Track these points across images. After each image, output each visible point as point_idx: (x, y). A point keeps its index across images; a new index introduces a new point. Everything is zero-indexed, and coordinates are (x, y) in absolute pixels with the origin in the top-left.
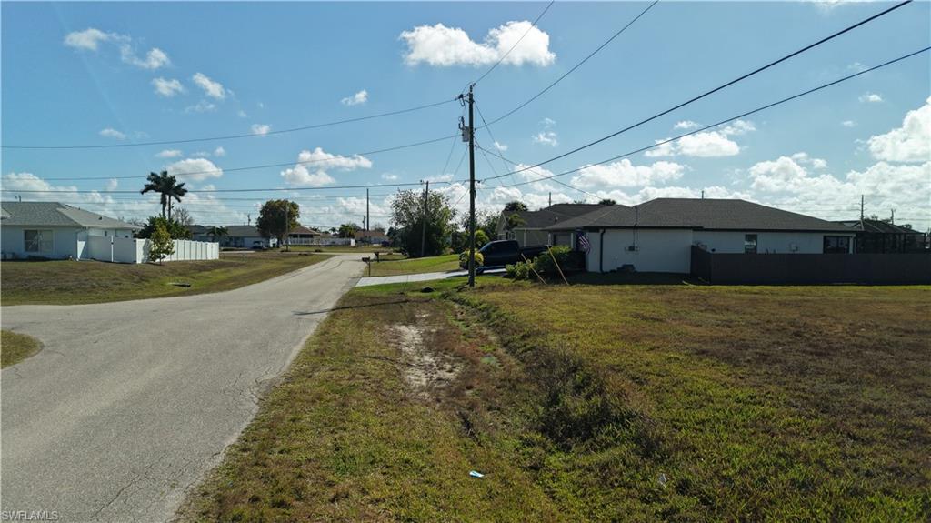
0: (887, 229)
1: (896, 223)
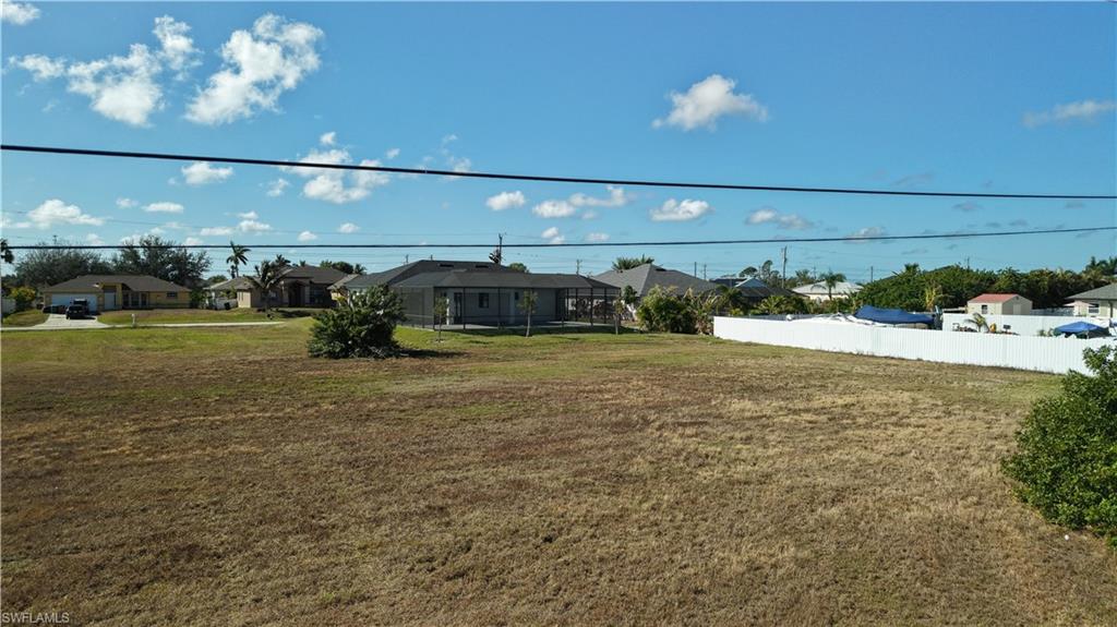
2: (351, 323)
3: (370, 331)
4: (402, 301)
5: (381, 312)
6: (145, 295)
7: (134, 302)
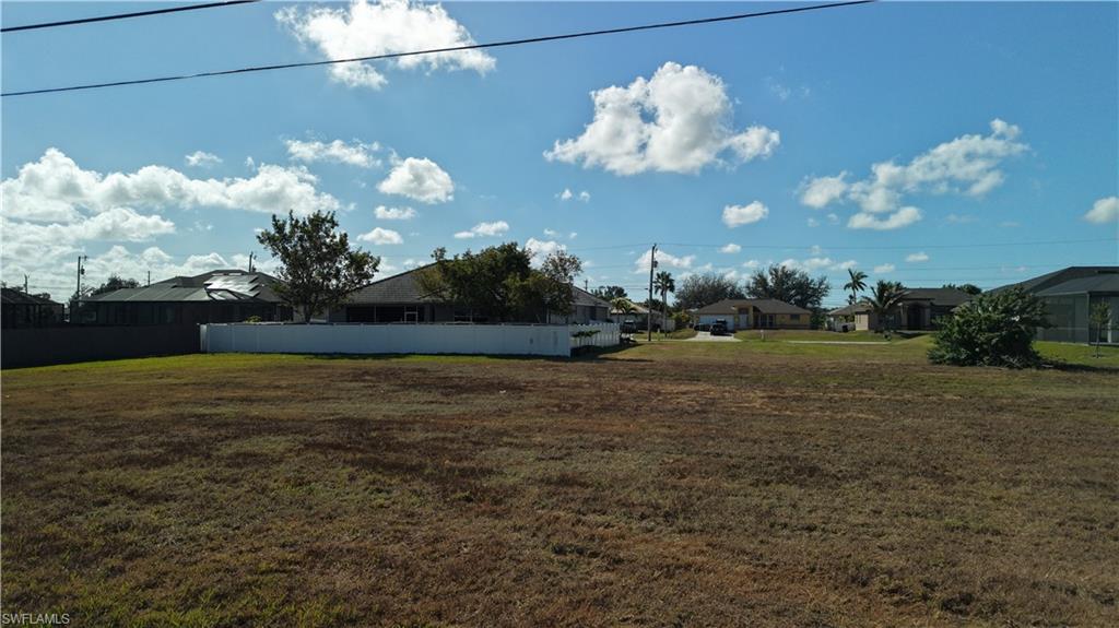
0: (19, 299)
1: (32, 292)
2: (980, 330)
3: (1002, 339)
4: (1044, 305)
5: (1017, 319)
6: (772, 316)
7: (763, 322)
